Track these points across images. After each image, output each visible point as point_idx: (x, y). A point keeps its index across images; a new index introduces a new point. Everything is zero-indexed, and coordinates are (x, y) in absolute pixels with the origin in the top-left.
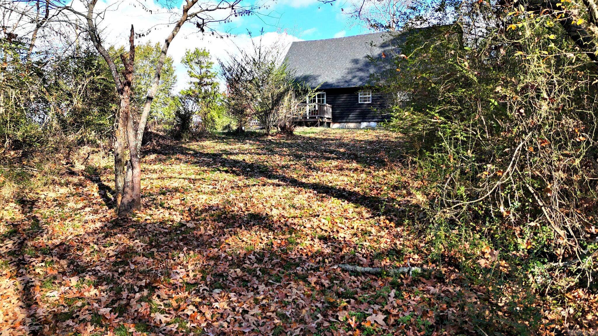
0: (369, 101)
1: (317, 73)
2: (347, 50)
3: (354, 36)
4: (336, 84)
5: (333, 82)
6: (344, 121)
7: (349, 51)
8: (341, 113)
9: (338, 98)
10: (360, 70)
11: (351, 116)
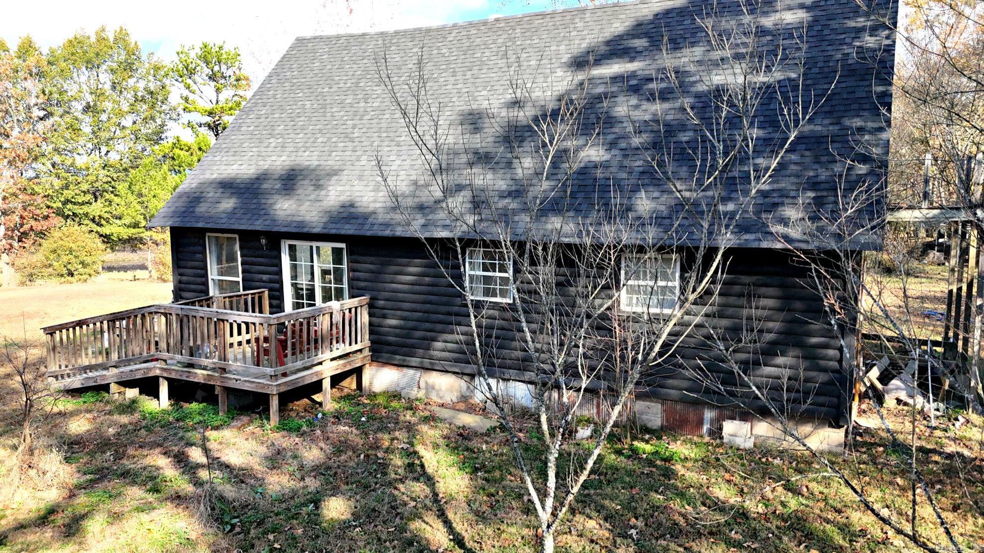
0: (503, 293)
1: (331, 162)
2: (454, 74)
3: (485, 23)
4: (382, 217)
5: (372, 207)
6: (415, 361)
7: (459, 77)
8: (406, 331)
9: (393, 268)
10: (482, 158)
11: (439, 345)
